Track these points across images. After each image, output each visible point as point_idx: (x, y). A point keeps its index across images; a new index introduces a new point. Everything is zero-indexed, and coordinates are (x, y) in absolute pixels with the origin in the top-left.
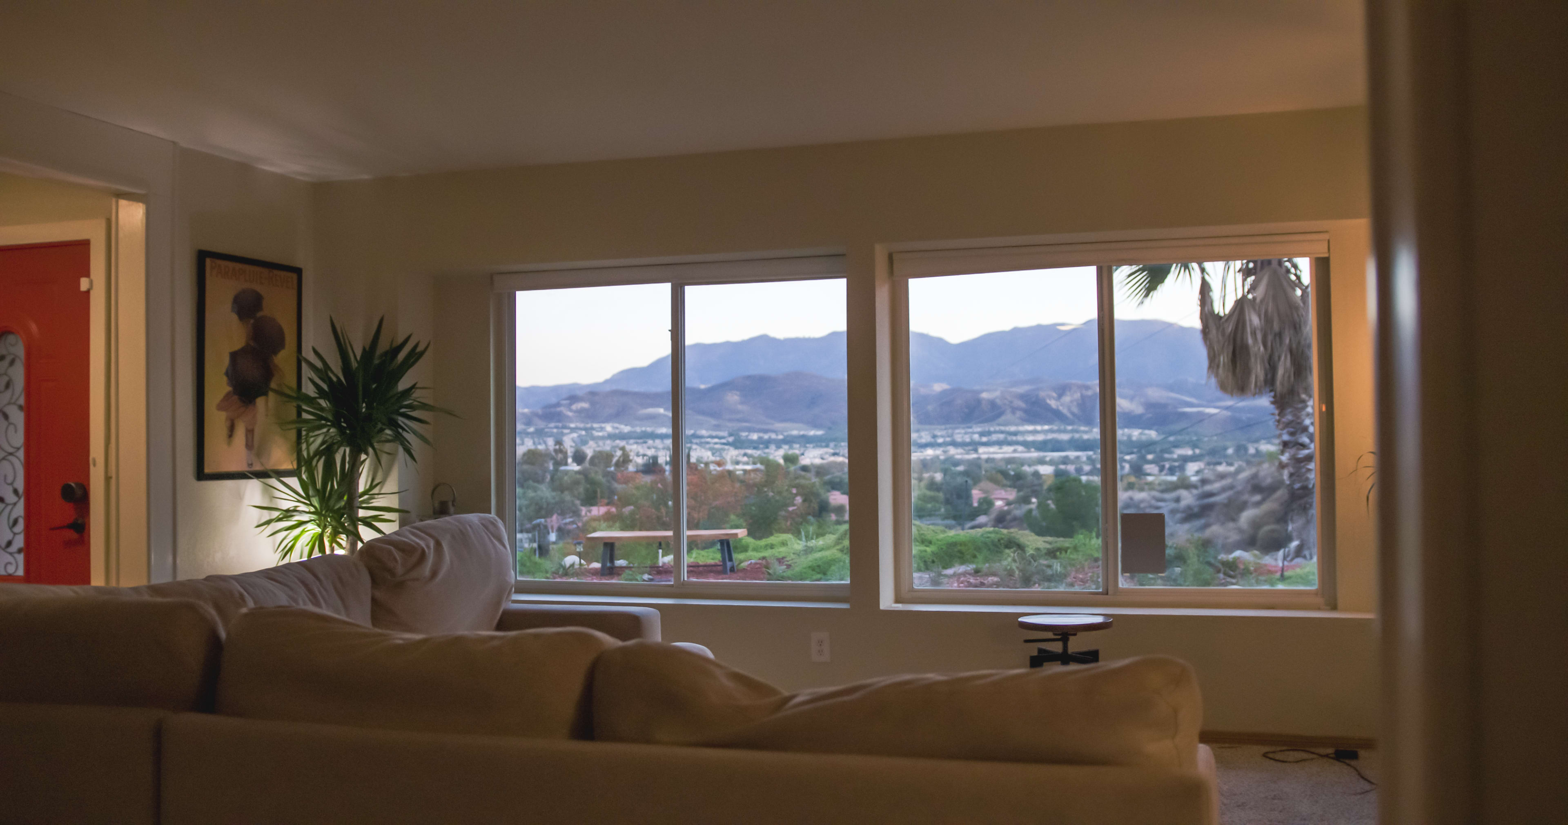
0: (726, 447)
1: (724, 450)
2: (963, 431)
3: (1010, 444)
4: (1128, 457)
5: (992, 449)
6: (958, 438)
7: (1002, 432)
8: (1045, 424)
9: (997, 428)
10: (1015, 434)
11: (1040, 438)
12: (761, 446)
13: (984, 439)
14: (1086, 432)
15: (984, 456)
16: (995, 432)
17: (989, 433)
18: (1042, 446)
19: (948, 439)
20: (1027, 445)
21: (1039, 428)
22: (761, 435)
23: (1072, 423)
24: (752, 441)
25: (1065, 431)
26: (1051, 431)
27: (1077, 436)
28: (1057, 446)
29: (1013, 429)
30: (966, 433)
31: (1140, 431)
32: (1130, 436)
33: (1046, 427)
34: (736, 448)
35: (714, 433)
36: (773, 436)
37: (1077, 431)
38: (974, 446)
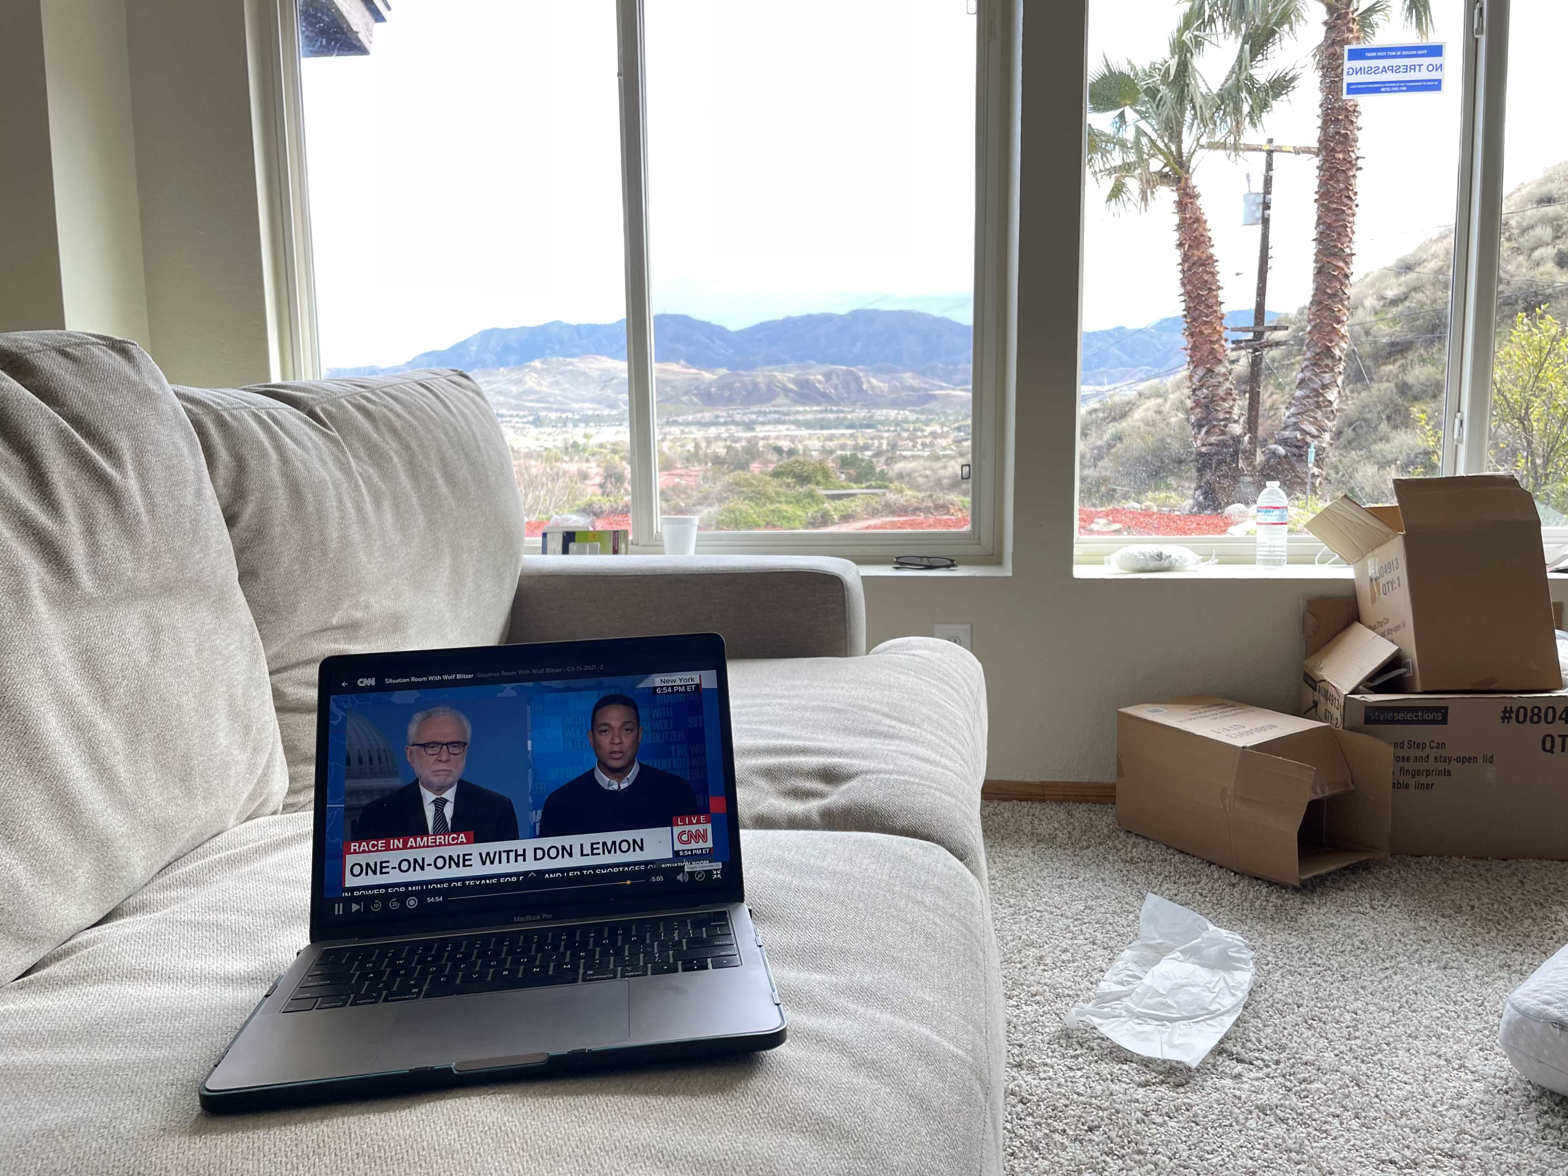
0: (528, 426)
1: (524, 428)
2: (741, 412)
3: (784, 423)
4: (886, 435)
5: (767, 428)
6: (738, 418)
7: (775, 412)
8: (813, 405)
9: (773, 409)
10: (787, 414)
11: (810, 417)
12: (559, 425)
13: (761, 419)
14: (850, 412)
15: (761, 435)
16: (770, 412)
17: (765, 413)
18: (809, 425)
19: (729, 419)
20: (797, 423)
21: (808, 408)
22: (559, 414)
23: (838, 405)
24: (551, 421)
25: (832, 411)
26: (821, 412)
27: (841, 415)
28: (824, 425)
29: (784, 409)
30: (745, 414)
31: (896, 412)
32: (887, 415)
33: (815, 408)
34: (536, 426)
35: (514, 413)
36: (570, 415)
37: (842, 412)
38: (749, 426)
